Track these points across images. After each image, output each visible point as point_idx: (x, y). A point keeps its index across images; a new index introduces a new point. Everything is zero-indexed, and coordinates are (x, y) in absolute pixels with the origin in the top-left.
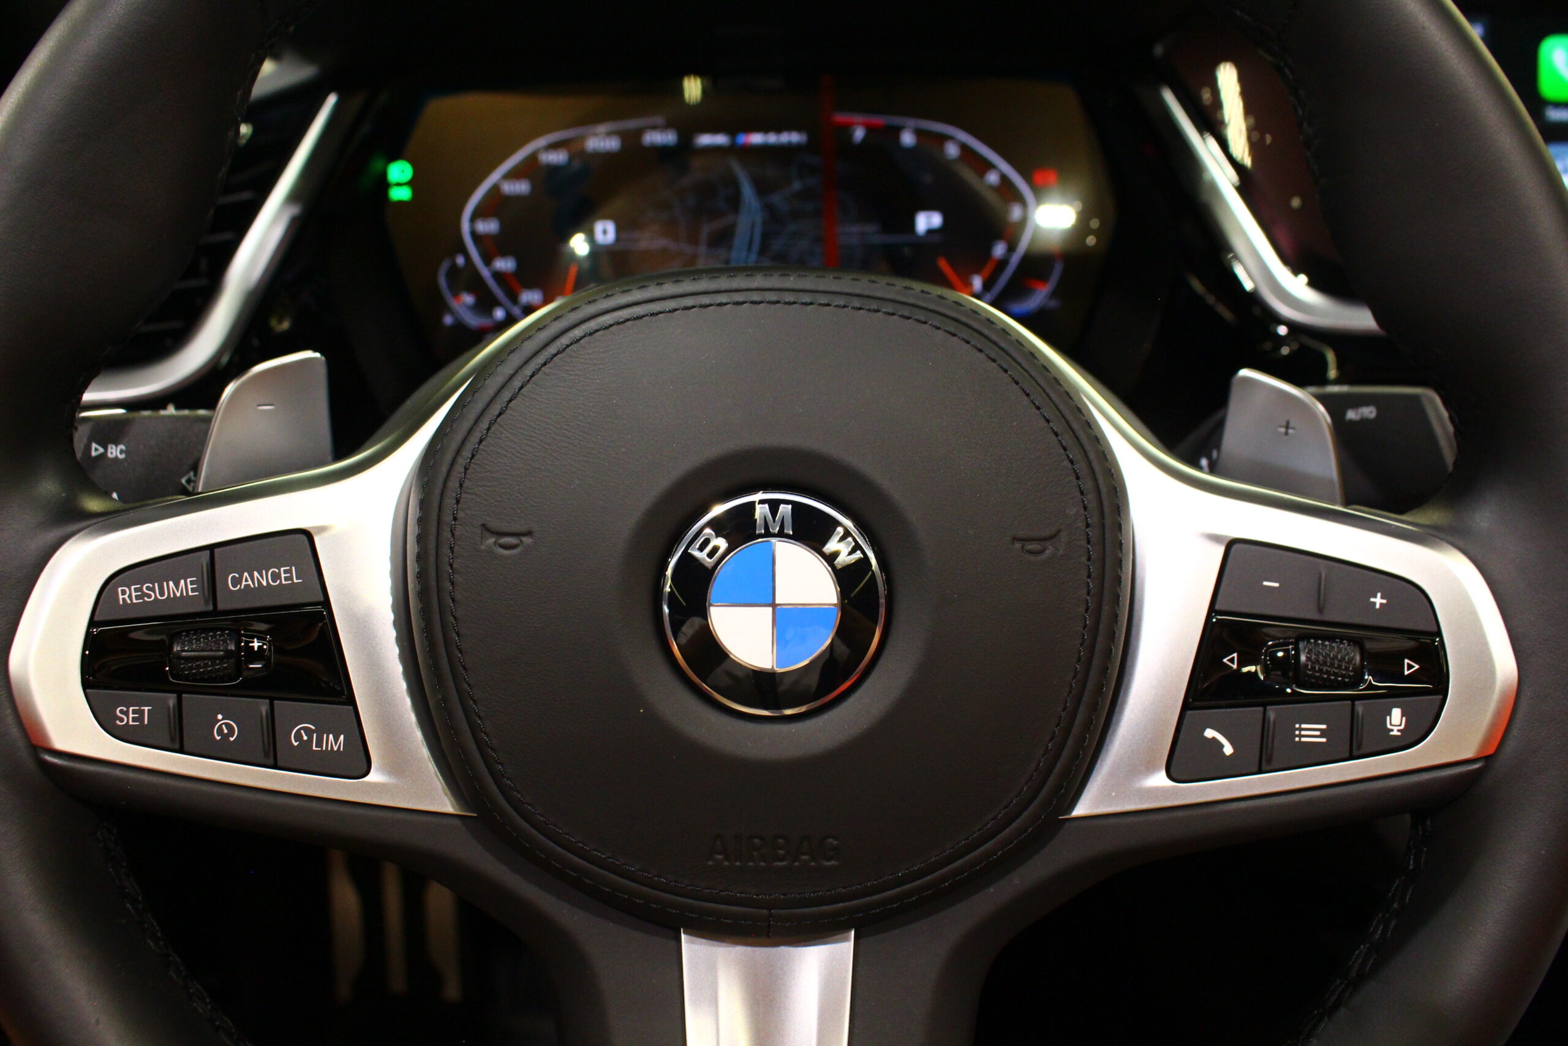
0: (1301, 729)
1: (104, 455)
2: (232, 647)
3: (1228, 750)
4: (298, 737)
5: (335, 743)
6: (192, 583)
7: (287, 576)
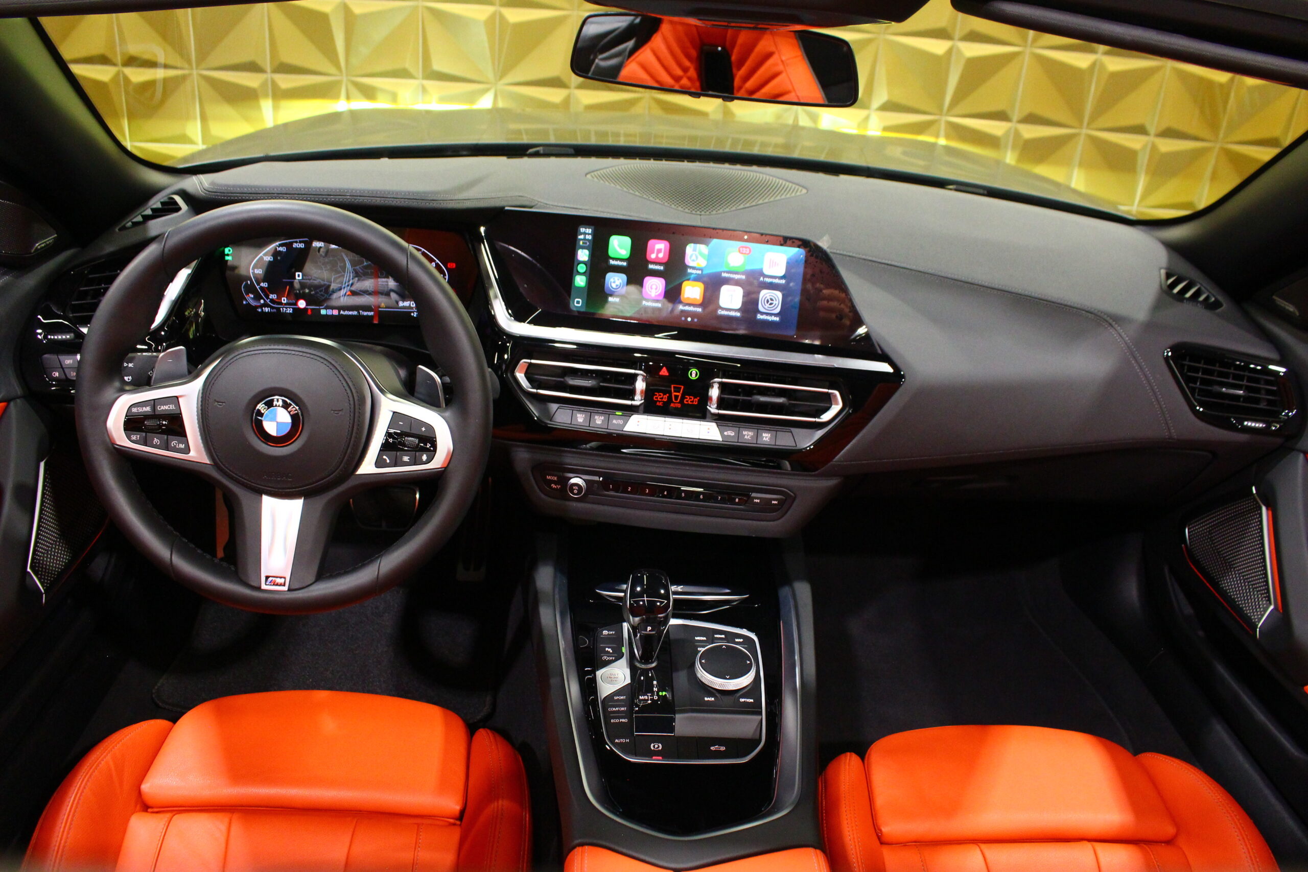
0: (404, 458)
1: (128, 366)
2: (158, 423)
3: (388, 461)
4: (173, 444)
5: (182, 446)
6: (149, 408)
7: (172, 407)
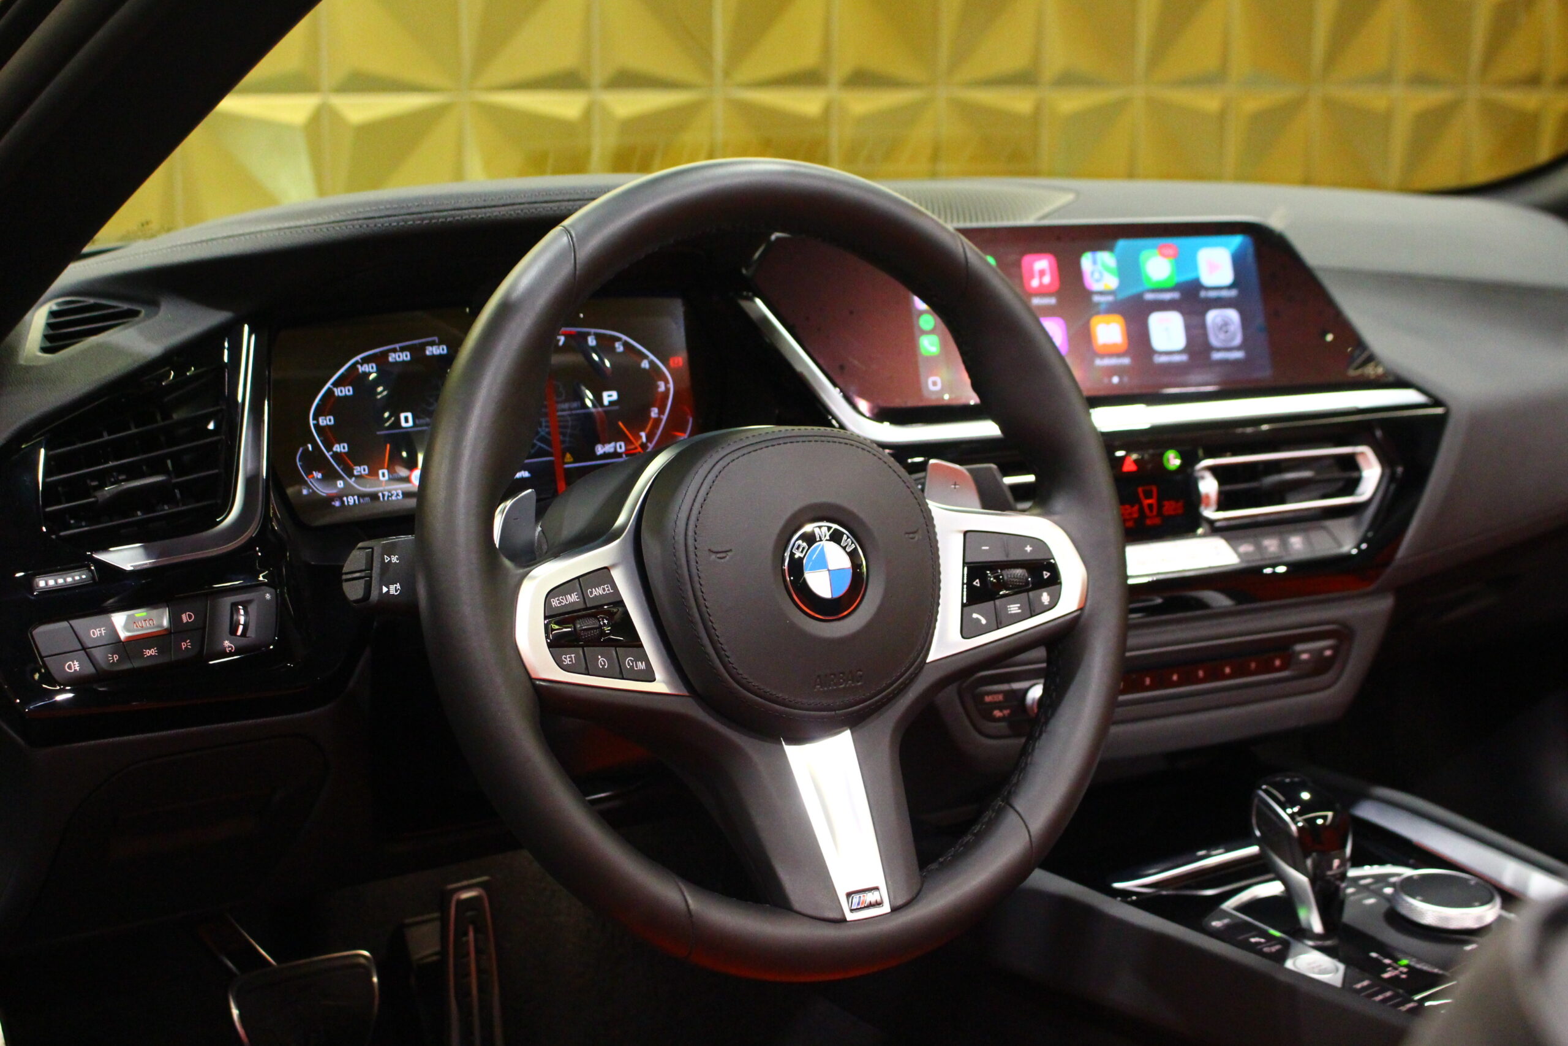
0: (1010, 608)
2: (596, 624)
3: (984, 621)
4: (629, 664)
5: (641, 666)
6: (576, 595)
7: (606, 590)
